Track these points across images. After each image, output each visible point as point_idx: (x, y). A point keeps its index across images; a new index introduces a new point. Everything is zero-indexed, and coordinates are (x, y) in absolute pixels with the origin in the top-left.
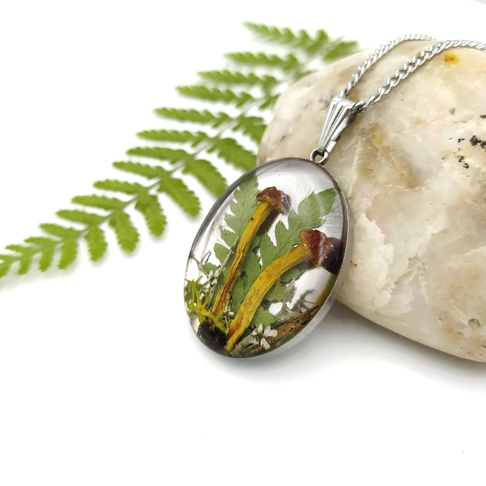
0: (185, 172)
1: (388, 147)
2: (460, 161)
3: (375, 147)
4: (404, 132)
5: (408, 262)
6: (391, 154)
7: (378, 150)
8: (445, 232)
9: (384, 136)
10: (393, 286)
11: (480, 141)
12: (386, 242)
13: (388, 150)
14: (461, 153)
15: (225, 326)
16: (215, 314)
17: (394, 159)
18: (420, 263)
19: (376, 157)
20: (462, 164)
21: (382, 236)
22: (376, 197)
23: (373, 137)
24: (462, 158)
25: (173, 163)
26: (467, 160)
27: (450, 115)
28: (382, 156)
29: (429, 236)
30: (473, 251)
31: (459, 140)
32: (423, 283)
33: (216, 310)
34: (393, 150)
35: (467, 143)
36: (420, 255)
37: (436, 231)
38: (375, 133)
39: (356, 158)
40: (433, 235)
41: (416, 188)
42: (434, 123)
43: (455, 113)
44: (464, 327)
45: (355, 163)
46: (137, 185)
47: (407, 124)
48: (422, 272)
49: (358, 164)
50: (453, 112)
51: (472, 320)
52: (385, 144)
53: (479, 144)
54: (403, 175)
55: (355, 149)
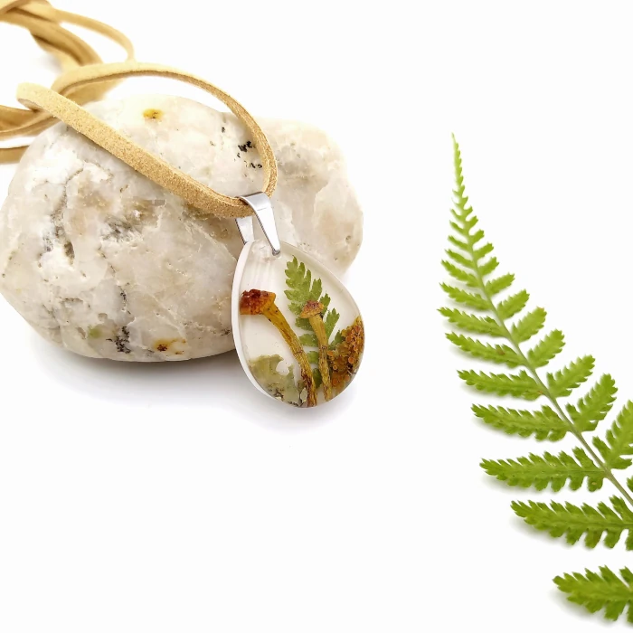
2: (254, 167)
3: (208, 215)
7: (212, 214)
8: (294, 214)
11: (245, 146)
14: (249, 162)
19: (217, 219)
20: (257, 167)
24: (252, 164)
26: (256, 163)
27: (213, 147)
29: (292, 226)
30: (315, 206)
31: (238, 156)
32: (315, 253)
35: (242, 153)
37: (291, 219)
39: (207, 235)
40: (292, 222)
42: (216, 161)
43: (214, 143)
45: (211, 239)
49: (213, 237)
50: (212, 144)
51: (347, 239)
53: (247, 148)
55: (198, 231)
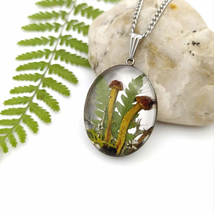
0: (50, 73)
1: (159, 52)
2: (190, 53)
3: (153, 53)
4: (164, 44)
5: (177, 97)
6: (161, 55)
7: (155, 54)
9: (156, 48)
10: (173, 108)
11: (196, 43)
12: (167, 91)
13: (159, 53)
14: (190, 50)
15: (114, 145)
16: (107, 141)
17: (163, 57)
18: (182, 97)
19: (155, 57)
20: (191, 54)
21: (165, 89)
22: (159, 74)
23: (151, 48)
24: (191, 51)
25: (42, 70)
26: (193, 52)
27: (181, 33)
28: (157, 56)
31: (188, 44)
33: (107, 139)
34: (161, 53)
35: (191, 45)
36: (181, 94)
37: (186, 83)
38: (152, 47)
39: (146, 59)
40: (185, 85)
41: (175, 68)
42: (176, 38)
43: (183, 32)
44: (203, 116)
45: (146, 61)
46: (31, 86)
47: (165, 40)
48: (183, 100)
49: (147, 62)
50: (182, 32)
51: (206, 113)
52: (158, 51)
54: (168, 63)
55: (144, 55)
